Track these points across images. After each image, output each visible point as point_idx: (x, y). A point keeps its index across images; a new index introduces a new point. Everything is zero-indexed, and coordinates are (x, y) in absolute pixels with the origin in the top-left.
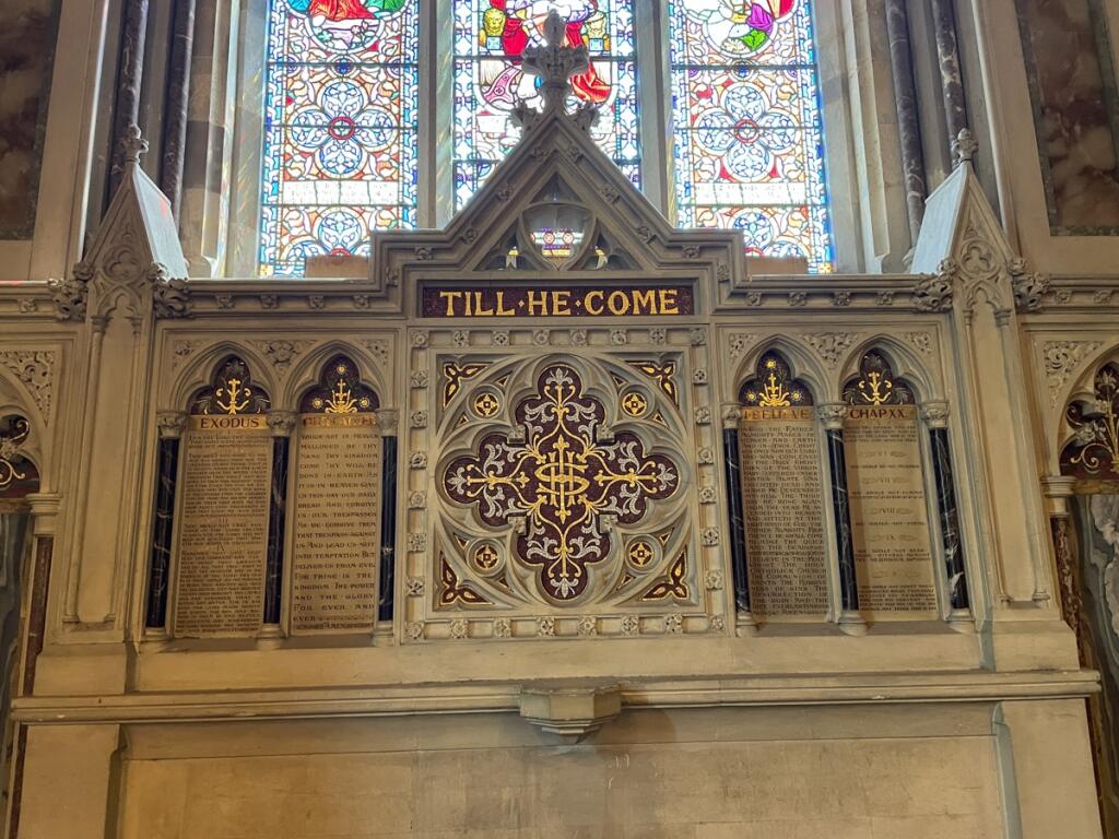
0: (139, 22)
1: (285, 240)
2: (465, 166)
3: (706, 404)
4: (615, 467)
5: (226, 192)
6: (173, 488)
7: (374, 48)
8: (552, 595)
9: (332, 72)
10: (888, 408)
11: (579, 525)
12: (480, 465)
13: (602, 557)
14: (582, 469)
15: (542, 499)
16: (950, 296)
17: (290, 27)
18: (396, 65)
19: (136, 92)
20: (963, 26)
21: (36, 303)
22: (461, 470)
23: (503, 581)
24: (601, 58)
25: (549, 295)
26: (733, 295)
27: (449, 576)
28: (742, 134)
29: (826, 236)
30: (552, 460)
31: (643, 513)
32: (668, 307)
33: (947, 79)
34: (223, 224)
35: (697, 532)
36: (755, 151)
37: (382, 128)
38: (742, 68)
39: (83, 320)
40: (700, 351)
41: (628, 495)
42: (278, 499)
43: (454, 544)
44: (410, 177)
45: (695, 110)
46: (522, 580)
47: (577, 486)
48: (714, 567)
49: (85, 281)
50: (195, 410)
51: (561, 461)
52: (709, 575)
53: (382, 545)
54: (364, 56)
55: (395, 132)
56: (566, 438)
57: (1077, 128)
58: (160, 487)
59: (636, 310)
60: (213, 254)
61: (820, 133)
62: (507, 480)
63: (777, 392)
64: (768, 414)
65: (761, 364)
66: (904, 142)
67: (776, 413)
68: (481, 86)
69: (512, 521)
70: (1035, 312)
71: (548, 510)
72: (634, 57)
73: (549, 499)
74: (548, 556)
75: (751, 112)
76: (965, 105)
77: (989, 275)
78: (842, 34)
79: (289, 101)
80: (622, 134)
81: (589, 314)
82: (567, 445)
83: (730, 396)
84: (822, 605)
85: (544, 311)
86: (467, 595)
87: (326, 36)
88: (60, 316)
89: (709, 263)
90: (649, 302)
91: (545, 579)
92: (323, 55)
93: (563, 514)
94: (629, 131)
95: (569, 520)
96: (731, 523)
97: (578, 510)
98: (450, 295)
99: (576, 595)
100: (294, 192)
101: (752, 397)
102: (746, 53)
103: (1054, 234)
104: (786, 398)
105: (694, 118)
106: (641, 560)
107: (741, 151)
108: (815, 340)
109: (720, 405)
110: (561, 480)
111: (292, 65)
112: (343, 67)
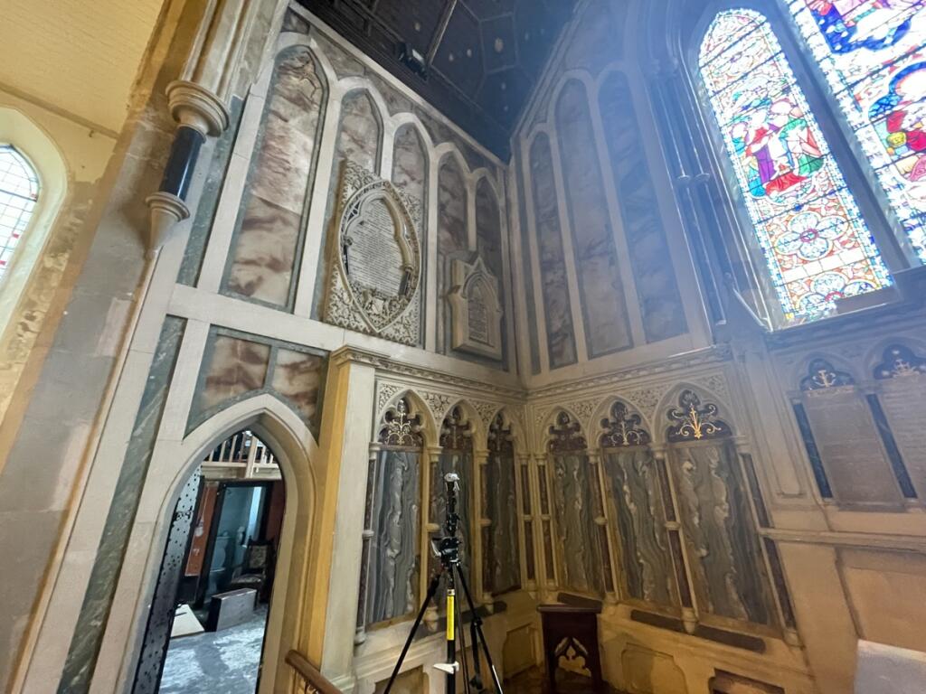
1: (795, 299)
2: (910, 221)
5: (760, 286)
7: (813, 191)
9: (792, 213)
17: (759, 205)
18: (833, 192)
19: (708, 261)
21: (707, 357)
34: (763, 301)
37: (836, 225)
39: (732, 359)
44: (869, 242)
50: (804, 389)
54: (808, 198)
55: (846, 224)
68: (903, 176)
79: (771, 236)
87: (781, 199)
88: (720, 359)
92: (783, 208)
111: (766, 220)
112: (798, 208)
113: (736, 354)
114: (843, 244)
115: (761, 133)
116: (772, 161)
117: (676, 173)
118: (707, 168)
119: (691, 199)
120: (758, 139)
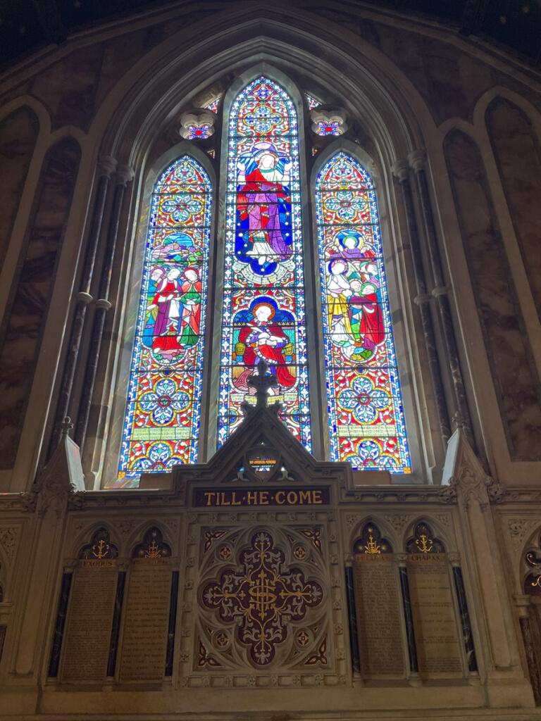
0: (73, 361)
1: (132, 458)
2: (223, 418)
3: (336, 553)
4: (290, 588)
5: (106, 437)
6: (67, 599)
7: (182, 362)
8: (256, 662)
9: (161, 375)
10: (431, 555)
11: (271, 621)
12: (221, 586)
13: (283, 640)
14: (273, 589)
15: (252, 606)
16: (456, 496)
17: (143, 353)
18: (192, 370)
19: (69, 395)
20: (461, 355)
21: (12, 504)
22: (211, 589)
23: (230, 654)
24: (291, 365)
25: (258, 494)
26: (347, 495)
27: (202, 651)
28: (362, 401)
29: (407, 453)
30: (258, 584)
31: (304, 614)
32: (317, 500)
33: (455, 381)
34: (103, 454)
35: (332, 626)
36: (368, 409)
37: (184, 401)
38: (360, 368)
39: (34, 511)
40: (333, 524)
41: (297, 604)
42: (118, 607)
43: (205, 632)
44: (196, 424)
45: (337, 389)
46: (240, 654)
47: (270, 598)
48: (341, 646)
49: (37, 493)
50: (81, 557)
51: (262, 584)
52: (338, 651)
53: (169, 632)
54: (177, 366)
55: (190, 403)
56: (265, 572)
57: (522, 406)
58: (61, 598)
59: (301, 502)
60: (97, 471)
61: (401, 400)
62: (234, 595)
63: (374, 545)
64: (369, 558)
65: (365, 530)
66: (438, 410)
67: (374, 558)
68: (233, 379)
69: (236, 619)
70: (502, 504)
71: (255, 613)
72: (307, 364)
73: (255, 606)
74: (254, 639)
75: (366, 389)
76: (465, 393)
77: (475, 485)
78: (407, 353)
79: (140, 389)
80: (301, 401)
81: (278, 504)
82: (266, 575)
83: (348, 549)
84: (400, 670)
85: (255, 503)
86: (211, 662)
88: (23, 509)
89: (335, 478)
90: (307, 498)
91: (252, 653)
92: (158, 367)
93: (263, 615)
94: (305, 400)
95: (266, 618)
96: (349, 620)
97: (270, 613)
98: (209, 494)
99: (269, 662)
100: (138, 434)
101: (361, 548)
102: (363, 361)
103: (513, 460)
104: (378, 549)
105: (337, 393)
106: (303, 642)
107: (361, 409)
108: (390, 519)
109: (342, 554)
110: (262, 596)
111: (142, 372)
112: (167, 372)
113: (38, 508)
114: (182, 419)
115: (170, 288)
116: (168, 318)
117: (81, 287)
118: (112, 297)
119: (83, 320)
120: (165, 293)
